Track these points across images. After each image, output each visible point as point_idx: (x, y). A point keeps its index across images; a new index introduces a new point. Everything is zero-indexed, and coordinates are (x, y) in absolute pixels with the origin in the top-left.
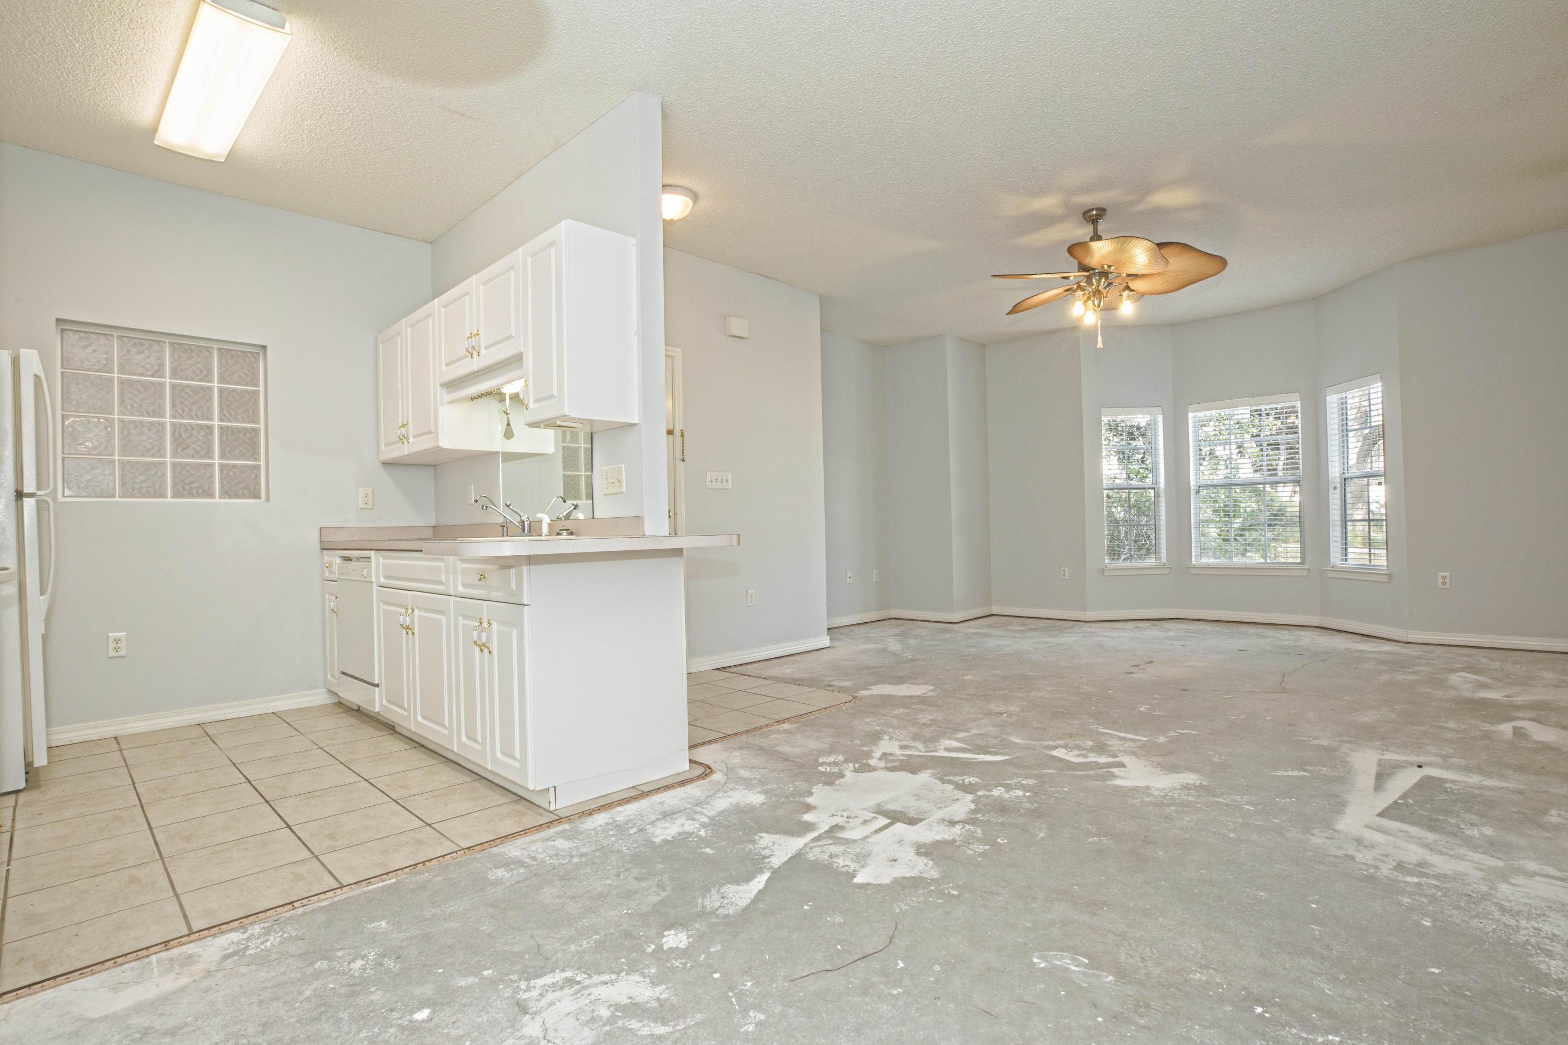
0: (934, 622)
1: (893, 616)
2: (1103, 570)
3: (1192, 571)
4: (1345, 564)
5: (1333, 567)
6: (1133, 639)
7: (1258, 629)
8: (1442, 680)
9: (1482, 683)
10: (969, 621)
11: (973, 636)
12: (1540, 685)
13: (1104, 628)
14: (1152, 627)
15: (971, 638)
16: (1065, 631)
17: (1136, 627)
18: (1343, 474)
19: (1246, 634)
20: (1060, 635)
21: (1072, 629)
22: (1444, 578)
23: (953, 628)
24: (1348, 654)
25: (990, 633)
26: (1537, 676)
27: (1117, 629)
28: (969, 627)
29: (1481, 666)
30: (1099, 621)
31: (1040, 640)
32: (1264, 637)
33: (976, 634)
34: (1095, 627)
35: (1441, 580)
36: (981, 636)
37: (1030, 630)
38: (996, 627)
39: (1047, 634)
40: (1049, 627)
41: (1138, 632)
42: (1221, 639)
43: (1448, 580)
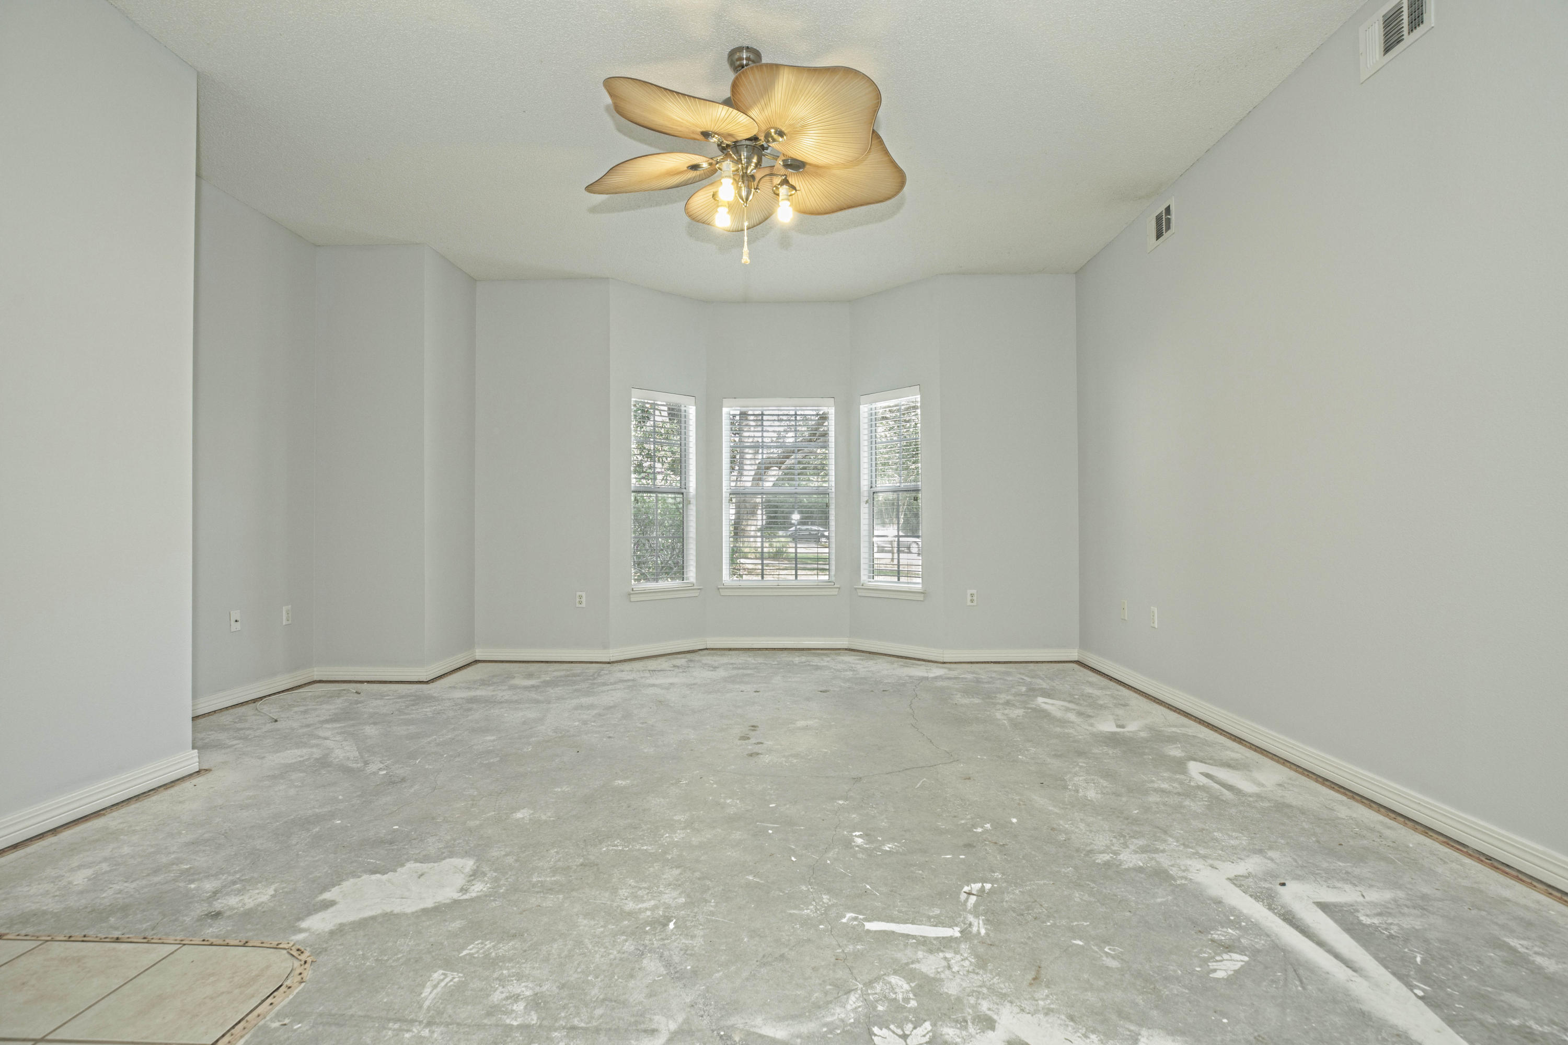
0: (391, 682)
1: (316, 678)
2: (630, 594)
3: (723, 592)
4: (872, 582)
5: (863, 585)
6: (690, 686)
7: (799, 657)
8: (1044, 711)
9: (1074, 710)
10: (447, 676)
11: (470, 706)
12: (1112, 706)
13: (639, 671)
14: (692, 665)
15: (470, 710)
16: (595, 681)
17: (674, 666)
18: (871, 487)
19: (796, 665)
20: (595, 690)
21: (602, 677)
22: (972, 595)
23: (428, 692)
24: (921, 684)
25: (493, 696)
26: (1089, 693)
27: (655, 671)
28: (454, 687)
29: (1037, 687)
30: (625, 661)
31: (575, 702)
32: (818, 668)
33: (472, 700)
34: (627, 671)
35: (969, 598)
36: (483, 705)
37: (547, 684)
38: (495, 683)
39: (576, 690)
40: (568, 676)
41: (684, 674)
42: (783, 676)
43: (975, 598)
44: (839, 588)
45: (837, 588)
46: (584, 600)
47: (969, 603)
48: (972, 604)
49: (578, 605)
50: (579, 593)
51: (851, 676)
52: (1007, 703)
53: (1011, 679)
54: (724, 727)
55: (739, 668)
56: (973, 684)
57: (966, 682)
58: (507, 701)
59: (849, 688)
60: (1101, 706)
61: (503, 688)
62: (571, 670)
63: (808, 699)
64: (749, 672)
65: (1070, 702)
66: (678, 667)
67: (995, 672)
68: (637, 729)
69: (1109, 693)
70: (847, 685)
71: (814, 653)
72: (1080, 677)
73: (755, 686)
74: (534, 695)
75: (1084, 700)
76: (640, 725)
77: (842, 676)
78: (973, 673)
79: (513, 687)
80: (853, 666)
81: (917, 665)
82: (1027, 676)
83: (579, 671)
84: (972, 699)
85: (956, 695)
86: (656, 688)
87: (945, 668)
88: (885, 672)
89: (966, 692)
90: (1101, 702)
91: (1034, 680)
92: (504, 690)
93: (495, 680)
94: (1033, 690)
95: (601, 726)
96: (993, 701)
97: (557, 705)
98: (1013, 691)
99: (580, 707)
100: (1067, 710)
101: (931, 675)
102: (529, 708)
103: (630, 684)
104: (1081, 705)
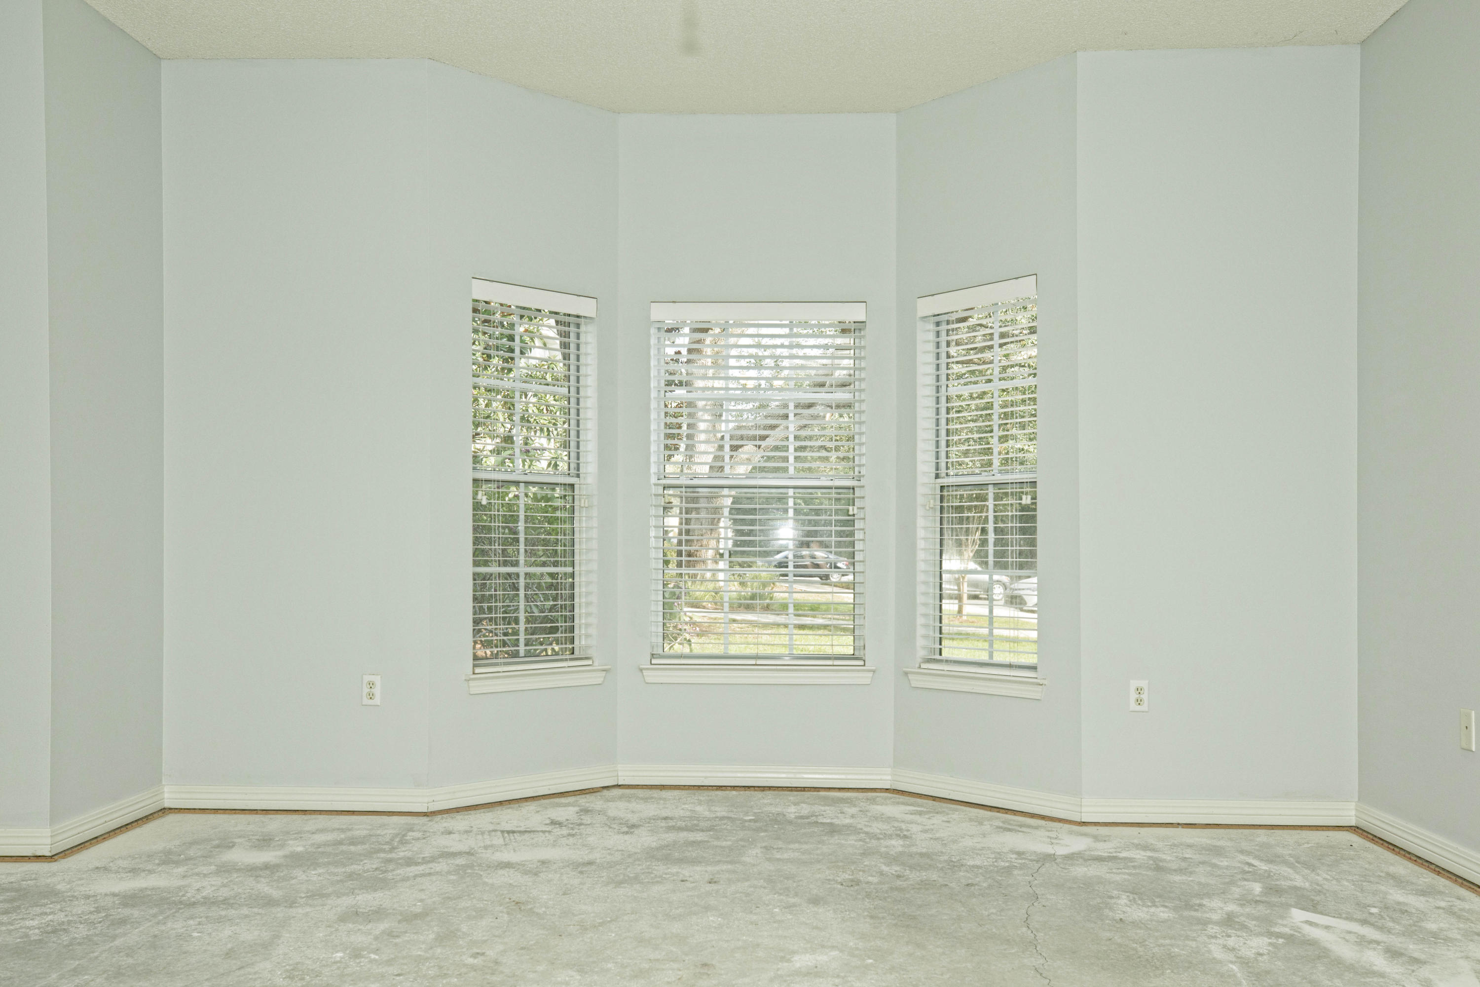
3: (650, 677)
6: (582, 867)
7: (795, 804)
8: (1313, 943)
9: (1378, 943)
10: (98, 843)
11: (127, 912)
12: (1459, 937)
13: (483, 833)
14: (587, 819)
15: (123, 922)
16: (393, 855)
17: (553, 823)
18: (937, 476)
19: (790, 822)
20: (390, 876)
21: (409, 846)
22: (1139, 690)
23: (49, 881)
24: (1043, 870)
25: (179, 888)
26: (1399, 903)
27: (513, 832)
28: (106, 869)
29: (1284, 884)
30: (458, 810)
31: (346, 902)
32: (833, 830)
33: (130, 899)
34: (459, 832)
35: (1133, 696)
36: (155, 910)
37: (297, 860)
38: (191, 859)
39: (351, 876)
40: (340, 843)
41: (571, 840)
42: (765, 847)
43: (1144, 697)
44: (874, 671)
45: (869, 671)
46: (377, 691)
47: (1133, 706)
48: (1138, 708)
49: (366, 701)
50: (367, 678)
51: (900, 849)
52: (1229, 921)
53: (1225, 863)
54: (646, 966)
55: (681, 829)
56: (1149, 873)
57: (1134, 867)
58: (209, 902)
59: (899, 877)
60: (1435, 935)
61: (205, 870)
62: (350, 830)
63: (815, 901)
64: (699, 836)
65: (1364, 922)
66: (560, 824)
67: (1189, 846)
68: (464, 970)
69: (1443, 904)
70: (895, 869)
71: (825, 798)
72: (1370, 863)
73: (709, 868)
74: (264, 887)
75: (1393, 920)
76: (471, 961)
77: (883, 850)
78: (1145, 847)
79: (225, 869)
80: (903, 826)
81: (1029, 826)
82: (1256, 857)
83: (365, 832)
84: (1153, 910)
85: (1118, 898)
86: (512, 871)
87: (1085, 835)
88: (968, 843)
89: (1137, 893)
90: (1432, 926)
91: (1273, 868)
92: (205, 875)
93: (191, 853)
94: (1278, 891)
95: (390, 962)
96: (1198, 914)
97: (308, 909)
98: (1236, 891)
99: (354, 915)
100: (1363, 942)
101: (1061, 851)
102: (246, 916)
103: (461, 861)
104: (1389, 932)
